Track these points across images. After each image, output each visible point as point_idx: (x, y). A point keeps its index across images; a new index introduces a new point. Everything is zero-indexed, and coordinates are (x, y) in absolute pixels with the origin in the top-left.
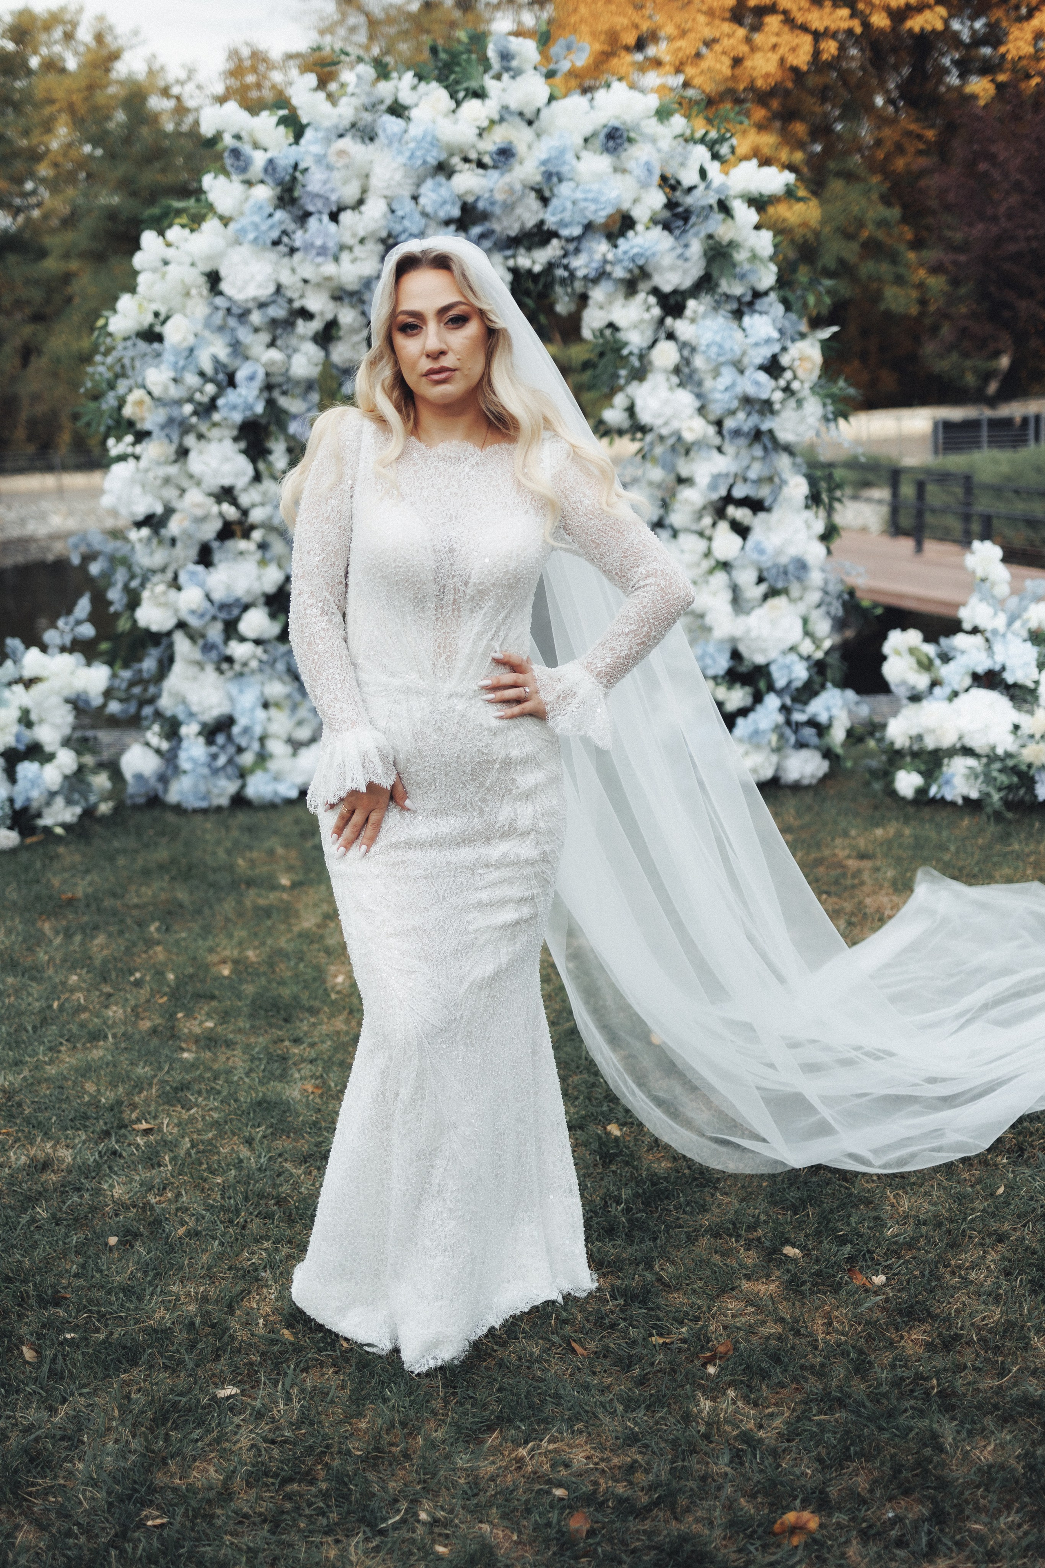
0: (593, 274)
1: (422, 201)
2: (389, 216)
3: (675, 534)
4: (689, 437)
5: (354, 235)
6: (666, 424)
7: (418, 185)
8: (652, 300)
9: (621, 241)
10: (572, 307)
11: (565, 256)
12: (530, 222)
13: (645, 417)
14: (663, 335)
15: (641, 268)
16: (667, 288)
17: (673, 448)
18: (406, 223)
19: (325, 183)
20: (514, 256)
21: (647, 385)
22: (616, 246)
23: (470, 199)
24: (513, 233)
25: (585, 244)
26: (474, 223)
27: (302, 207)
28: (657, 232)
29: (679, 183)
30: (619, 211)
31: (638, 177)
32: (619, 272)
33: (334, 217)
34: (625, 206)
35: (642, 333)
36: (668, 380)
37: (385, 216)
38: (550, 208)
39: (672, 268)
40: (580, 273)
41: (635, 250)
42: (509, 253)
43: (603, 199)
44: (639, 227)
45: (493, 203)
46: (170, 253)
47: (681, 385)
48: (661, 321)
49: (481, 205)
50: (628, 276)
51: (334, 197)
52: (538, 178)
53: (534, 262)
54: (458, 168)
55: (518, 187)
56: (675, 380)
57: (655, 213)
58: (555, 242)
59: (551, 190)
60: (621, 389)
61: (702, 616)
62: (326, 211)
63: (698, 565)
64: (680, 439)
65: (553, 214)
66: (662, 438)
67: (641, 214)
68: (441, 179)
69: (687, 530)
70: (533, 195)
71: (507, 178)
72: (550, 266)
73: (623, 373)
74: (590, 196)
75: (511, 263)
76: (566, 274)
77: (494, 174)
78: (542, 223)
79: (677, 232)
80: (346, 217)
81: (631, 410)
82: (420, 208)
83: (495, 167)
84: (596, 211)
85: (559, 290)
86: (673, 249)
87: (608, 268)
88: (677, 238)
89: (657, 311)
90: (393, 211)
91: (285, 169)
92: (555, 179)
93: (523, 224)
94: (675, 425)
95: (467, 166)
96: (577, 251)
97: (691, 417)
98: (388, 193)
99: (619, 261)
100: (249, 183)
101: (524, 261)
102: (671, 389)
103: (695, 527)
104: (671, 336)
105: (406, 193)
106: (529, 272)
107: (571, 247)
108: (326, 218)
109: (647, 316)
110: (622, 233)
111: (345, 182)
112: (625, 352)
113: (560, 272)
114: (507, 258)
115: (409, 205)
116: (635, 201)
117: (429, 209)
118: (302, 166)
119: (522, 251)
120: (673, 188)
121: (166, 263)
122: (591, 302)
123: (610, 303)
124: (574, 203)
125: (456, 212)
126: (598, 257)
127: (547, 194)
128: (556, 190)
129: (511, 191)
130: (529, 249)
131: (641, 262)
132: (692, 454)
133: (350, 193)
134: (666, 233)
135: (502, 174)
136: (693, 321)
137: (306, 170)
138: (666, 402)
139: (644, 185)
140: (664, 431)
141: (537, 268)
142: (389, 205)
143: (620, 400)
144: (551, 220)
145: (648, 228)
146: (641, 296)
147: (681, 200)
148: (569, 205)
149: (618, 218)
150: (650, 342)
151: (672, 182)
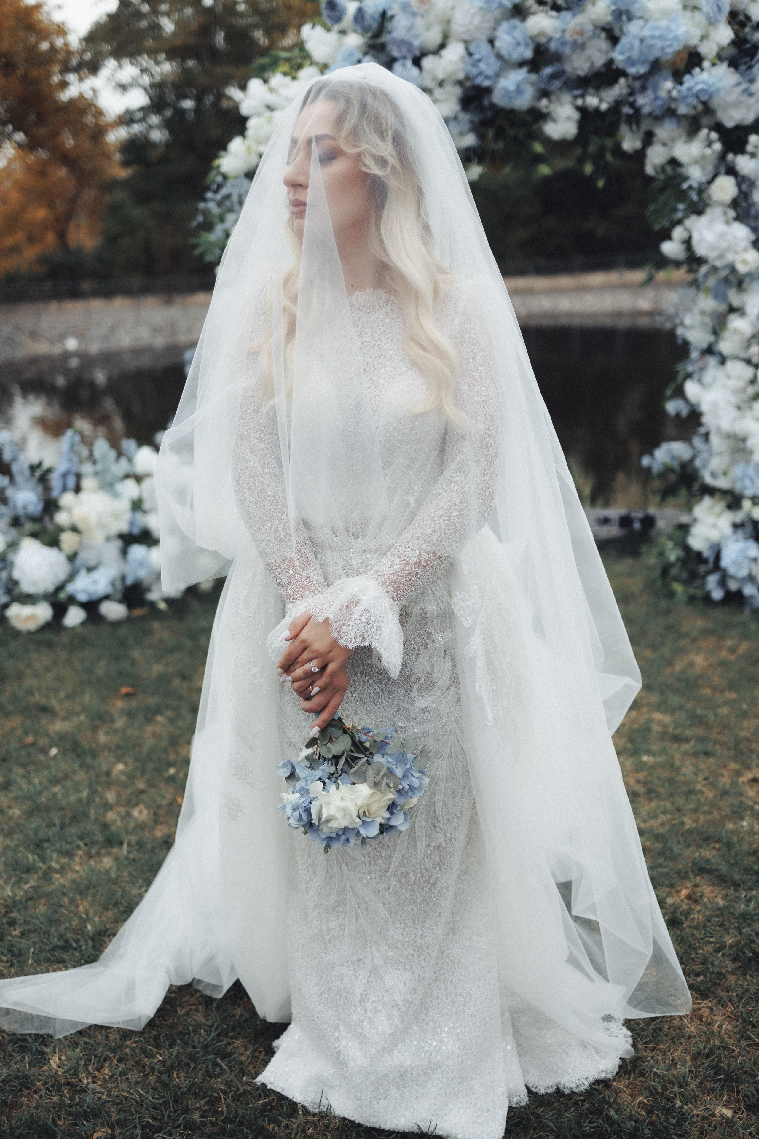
0: (657, 112)
1: (497, 44)
2: (467, 59)
3: (723, 360)
4: (742, 269)
5: (434, 78)
6: (721, 256)
7: (495, 29)
8: (714, 135)
9: (687, 78)
10: (638, 144)
11: (632, 93)
12: (600, 61)
13: (700, 250)
14: (723, 170)
15: (705, 104)
16: (729, 124)
17: (726, 281)
18: (482, 66)
19: (409, 29)
20: (583, 96)
21: (704, 220)
22: (681, 83)
23: (543, 40)
24: (581, 73)
25: (650, 83)
26: (547, 64)
27: (388, 55)
28: (723, 69)
29: (748, 18)
30: (686, 47)
31: (708, 13)
32: (683, 110)
33: (417, 62)
34: (694, 41)
35: (703, 168)
36: (725, 213)
37: (462, 59)
38: (618, 48)
39: (737, 105)
40: (646, 110)
41: (700, 87)
42: (578, 92)
43: (671, 35)
44: (706, 64)
45: (564, 43)
46: (271, 99)
47: (738, 218)
48: (722, 157)
49: (553, 46)
50: (692, 112)
51: (416, 43)
52: (610, 18)
53: (601, 101)
54: (532, 10)
55: (590, 27)
56: (732, 213)
57: (722, 49)
58: (622, 81)
59: (621, 29)
60: (680, 222)
61: (744, 440)
62: (410, 57)
63: (743, 391)
64: (733, 269)
65: (622, 53)
66: (715, 269)
67: (708, 49)
68: (516, 22)
69: (737, 358)
70: (603, 35)
71: (580, 19)
72: (617, 105)
73: (681, 206)
74: (657, 33)
75: (579, 102)
76: (631, 111)
77: (566, 15)
78: (611, 61)
79: (743, 68)
80: (427, 62)
81: (688, 243)
82: (496, 51)
83: (568, 9)
84: (662, 49)
85: (624, 130)
86: (738, 84)
87: (673, 105)
88: (742, 74)
89: (718, 146)
90: (470, 54)
91: (372, 17)
92: (624, 18)
93: (592, 64)
94: (730, 257)
95: (541, 8)
96: (644, 89)
97: (745, 250)
98: (466, 37)
99: (683, 98)
100: (343, 32)
101: (592, 101)
102: (727, 223)
103: (742, 354)
104: (731, 171)
105: (483, 38)
106: (597, 110)
107: (637, 84)
108: (409, 63)
109: (708, 151)
110: (688, 70)
111: (428, 27)
112: (685, 186)
113: (627, 110)
114: (575, 97)
115: (485, 49)
116: (704, 38)
117: (504, 52)
118: (390, 13)
119: (591, 90)
120: (742, 25)
121: (270, 108)
122: (655, 139)
123: (673, 140)
124: (642, 41)
125: (528, 54)
126: (663, 94)
127: (617, 33)
128: (625, 29)
129: (581, 33)
130: (598, 88)
131: (704, 98)
132: (744, 285)
133: (433, 37)
134: (732, 69)
135: (574, 15)
136: (753, 155)
137: (392, 17)
138: (723, 236)
139: (712, 22)
140: (718, 264)
141: (604, 106)
142: (467, 49)
143: (678, 233)
144: (619, 57)
145: (714, 65)
146: (704, 131)
147: (748, 37)
148: (637, 43)
149: (685, 56)
150: (709, 177)
151: (742, 18)
